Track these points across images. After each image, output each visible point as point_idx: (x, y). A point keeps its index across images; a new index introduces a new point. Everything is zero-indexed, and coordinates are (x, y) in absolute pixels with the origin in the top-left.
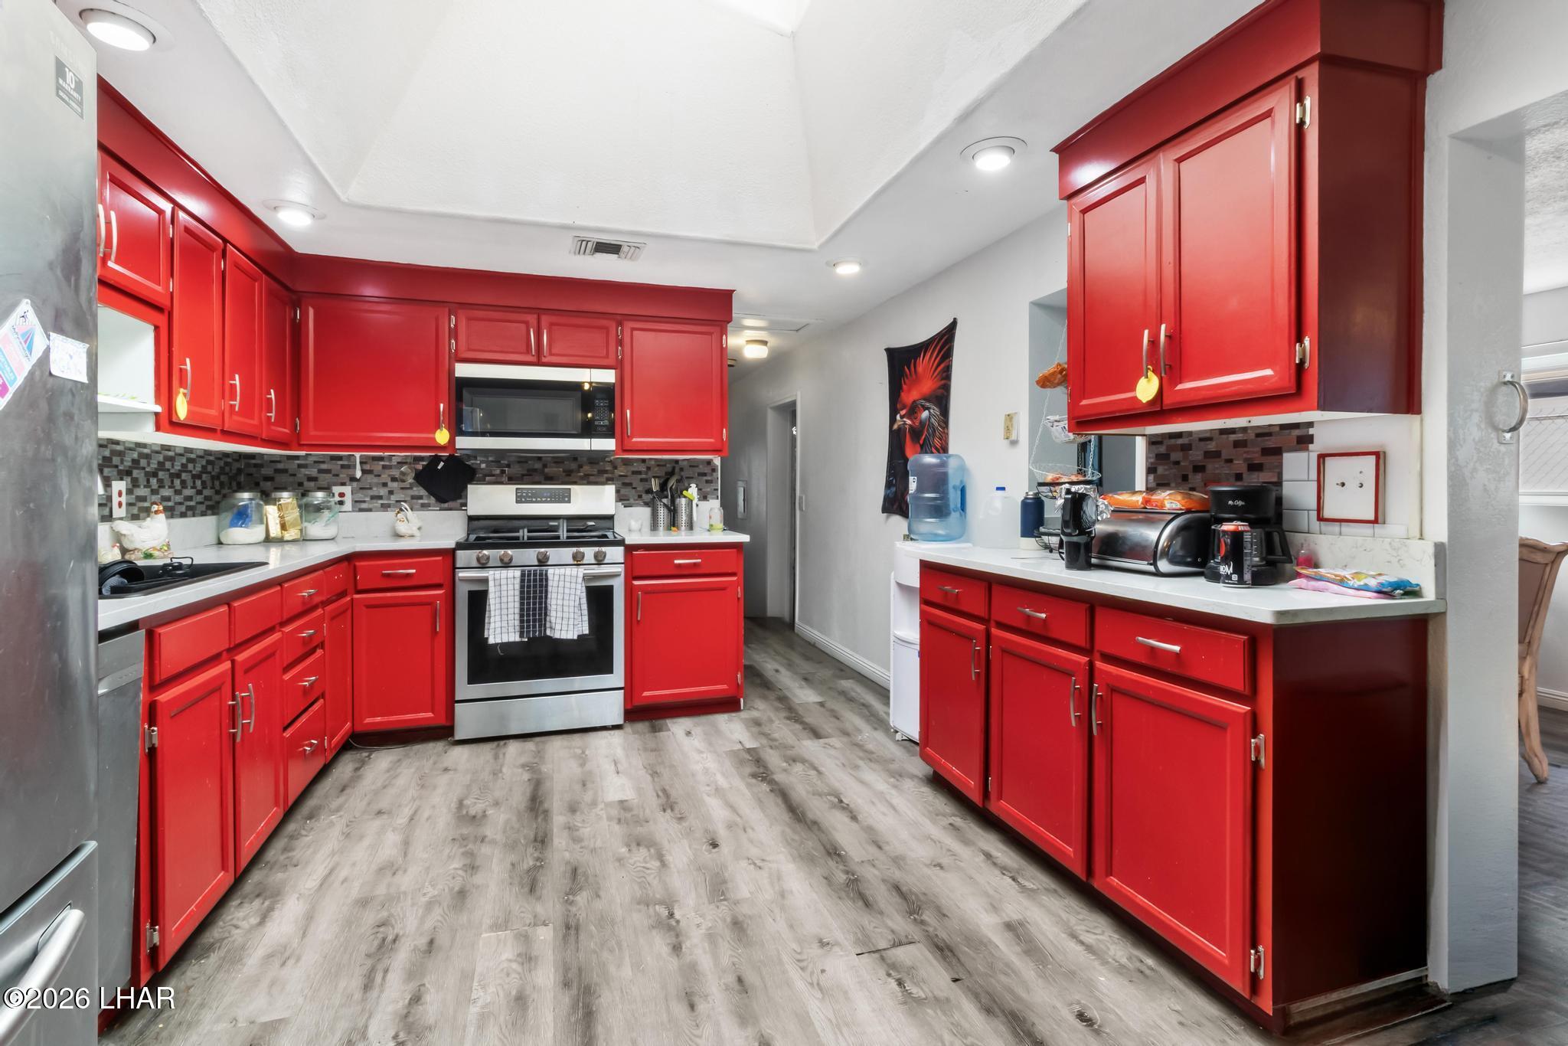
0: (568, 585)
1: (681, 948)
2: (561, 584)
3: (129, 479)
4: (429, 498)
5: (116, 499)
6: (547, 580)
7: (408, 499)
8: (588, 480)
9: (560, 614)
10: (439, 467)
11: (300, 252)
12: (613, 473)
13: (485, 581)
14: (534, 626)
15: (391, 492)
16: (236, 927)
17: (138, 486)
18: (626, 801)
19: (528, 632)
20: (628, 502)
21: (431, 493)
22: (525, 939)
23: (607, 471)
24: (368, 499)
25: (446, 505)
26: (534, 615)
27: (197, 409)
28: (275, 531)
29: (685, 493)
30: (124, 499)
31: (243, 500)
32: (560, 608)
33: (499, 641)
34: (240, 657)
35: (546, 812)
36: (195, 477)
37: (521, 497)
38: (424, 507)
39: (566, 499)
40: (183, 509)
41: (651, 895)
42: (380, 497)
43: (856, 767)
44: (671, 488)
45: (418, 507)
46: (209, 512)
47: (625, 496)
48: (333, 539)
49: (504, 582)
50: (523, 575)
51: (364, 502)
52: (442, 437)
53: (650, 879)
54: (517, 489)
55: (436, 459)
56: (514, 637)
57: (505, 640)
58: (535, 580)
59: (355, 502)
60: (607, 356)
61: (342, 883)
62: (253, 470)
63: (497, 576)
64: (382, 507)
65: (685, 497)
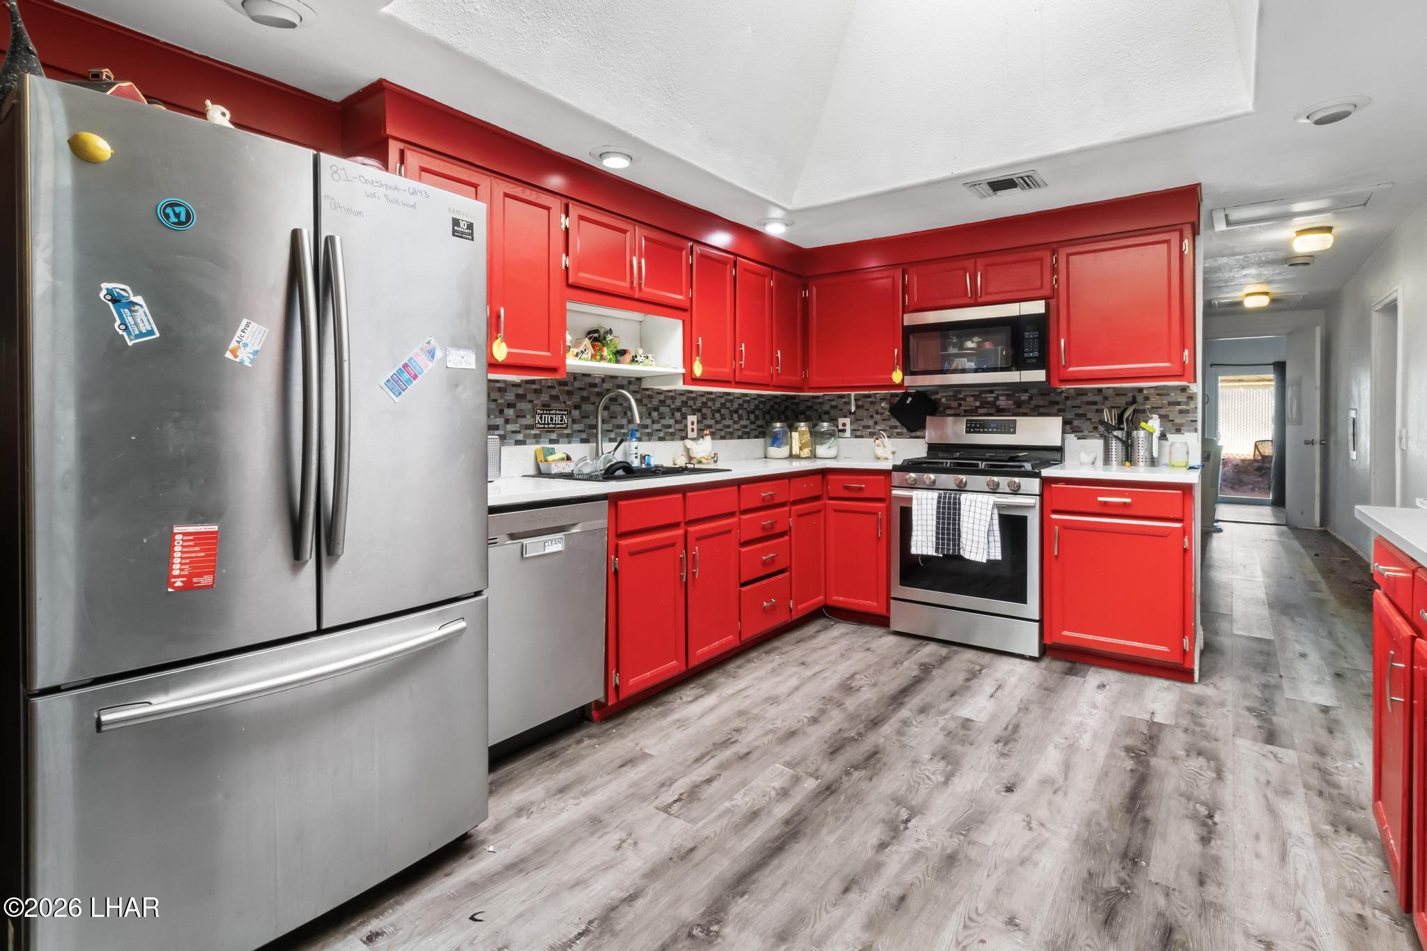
0: (978, 510)
1: (886, 848)
2: (972, 509)
3: (700, 414)
4: (902, 429)
5: (690, 427)
6: (960, 504)
7: (887, 428)
8: (1038, 411)
9: (970, 537)
10: (908, 402)
11: (804, 247)
12: (1065, 404)
13: (910, 499)
14: (948, 545)
15: (876, 423)
16: (681, 698)
17: (707, 419)
18: (973, 721)
19: (943, 549)
20: (1081, 434)
21: (904, 424)
22: (796, 780)
23: (1058, 402)
24: (861, 428)
25: (913, 434)
26: (948, 534)
27: (708, 369)
28: (796, 451)
29: (1143, 424)
30: (695, 427)
31: (776, 428)
32: (970, 531)
33: (920, 553)
34: (691, 529)
35: (902, 704)
36: (749, 413)
37: (971, 427)
38: (899, 435)
39: (1012, 430)
40: (740, 433)
41: (910, 799)
42: (868, 427)
43: (1286, 793)
44: (1127, 419)
45: (895, 434)
46: (761, 436)
47: (1079, 427)
48: (835, 458)
49: (924, 501)
50: (939, 497)
51: (858, 430)
52: (897, 376)
53: (922, 787)
54: (967, 421)
55: (906, 395)
56: (931, 552)
57: (925, 553)
58: (949, 503)
59: (853, 430)
60: (1042, 287)
61: (744, 697)
62: (794, 407)
63: (919, 496)
64: (870, 434)
65: (1144, 429)
